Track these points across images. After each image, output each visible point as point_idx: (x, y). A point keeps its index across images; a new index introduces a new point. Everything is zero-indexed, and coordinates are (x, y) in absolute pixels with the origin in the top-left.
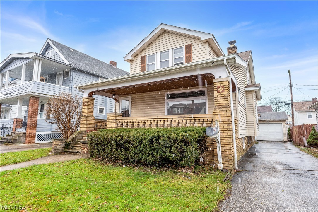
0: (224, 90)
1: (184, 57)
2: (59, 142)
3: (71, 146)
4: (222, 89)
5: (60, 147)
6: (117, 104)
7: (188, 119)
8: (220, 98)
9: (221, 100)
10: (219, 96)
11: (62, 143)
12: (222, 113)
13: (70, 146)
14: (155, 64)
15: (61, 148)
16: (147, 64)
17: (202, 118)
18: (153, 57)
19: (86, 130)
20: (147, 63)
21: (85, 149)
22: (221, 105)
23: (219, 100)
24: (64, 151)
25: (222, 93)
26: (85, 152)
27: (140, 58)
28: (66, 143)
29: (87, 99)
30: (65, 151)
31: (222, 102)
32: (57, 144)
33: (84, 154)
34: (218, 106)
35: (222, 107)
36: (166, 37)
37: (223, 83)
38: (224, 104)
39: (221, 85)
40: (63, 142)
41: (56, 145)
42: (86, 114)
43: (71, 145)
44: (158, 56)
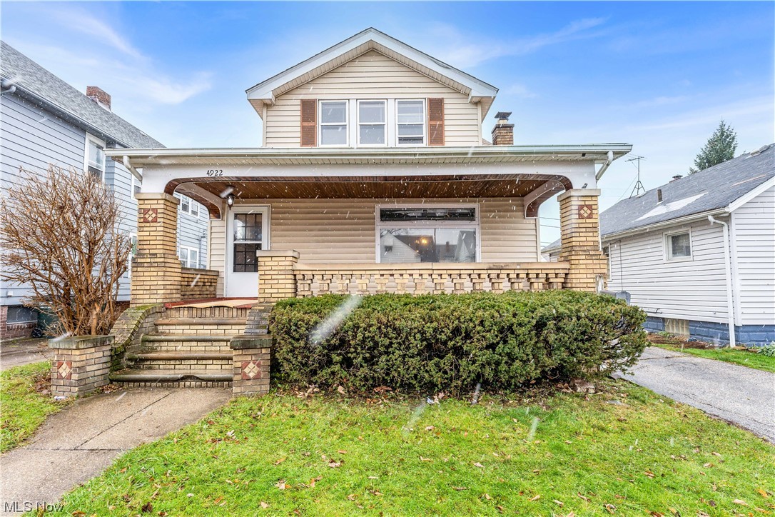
0: (591, 214)
1: (424, 126)
2: (93, 350)
3: (131, 360)
4: (589, 212)
5: (95, 367)
6: (216, 223)
7: (512, 272)
8: (584, 230)
9: (586, 234)
10: (583, 225)
11: (101, 354)
12: (590, 262)
13: (124, 362)
14: (346, 128)
15: (97, 373)
16: (321, 124)
17: (543, 271)
18: (338, 110)
19: (165, 301)
20: (320, 122)
21: (251, 365)
22: (585, 244)
23: (581, 234)
24: (109, 382)
25: (588, 221)
26: (251, 375)
27: (299, 102)
28: (113, 354)
29: (162, 202)
30: (112, 381)
31: (588, 239)
32: (84, 357)
33: (250, 383)
34: (580, 246)
35: (589, 248)
36: (374, 65)
37: (590, 199)
38: (592, 244)
39: (587, 203)
40: (104, 348)
41: (84, 363)
42: (161, 251)
43: (127, 355)
44: (353, 111)
